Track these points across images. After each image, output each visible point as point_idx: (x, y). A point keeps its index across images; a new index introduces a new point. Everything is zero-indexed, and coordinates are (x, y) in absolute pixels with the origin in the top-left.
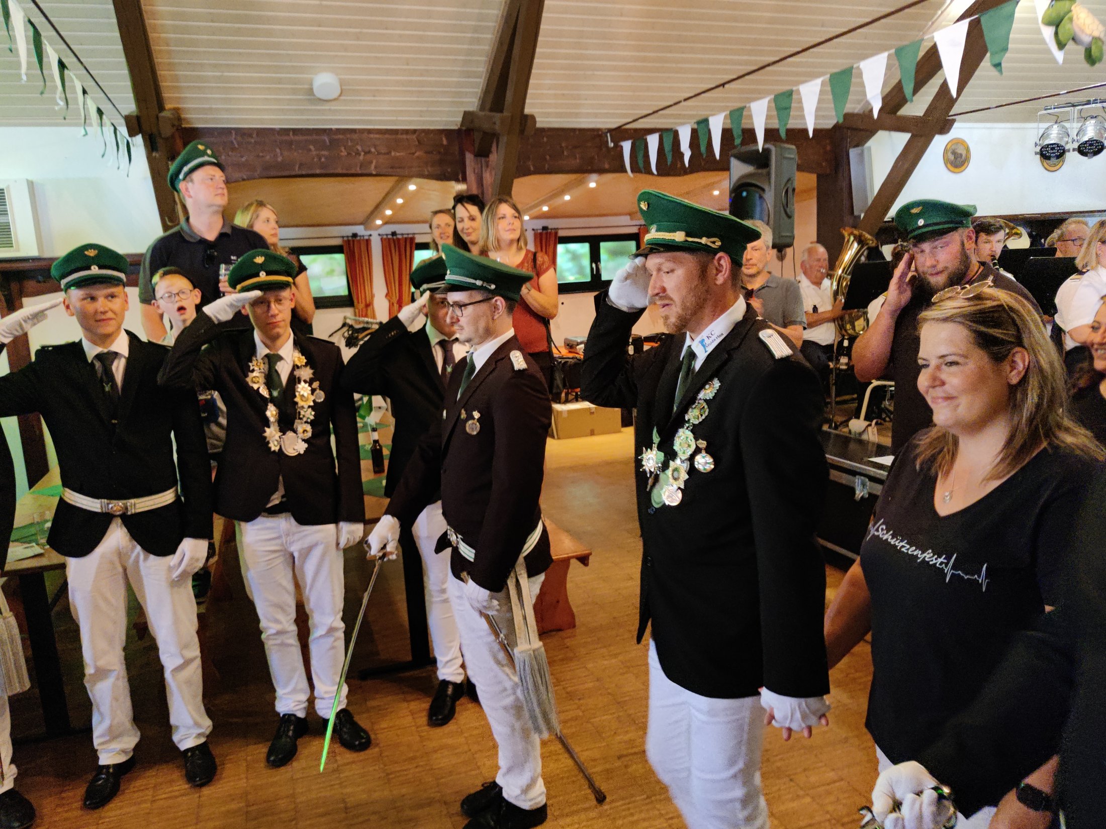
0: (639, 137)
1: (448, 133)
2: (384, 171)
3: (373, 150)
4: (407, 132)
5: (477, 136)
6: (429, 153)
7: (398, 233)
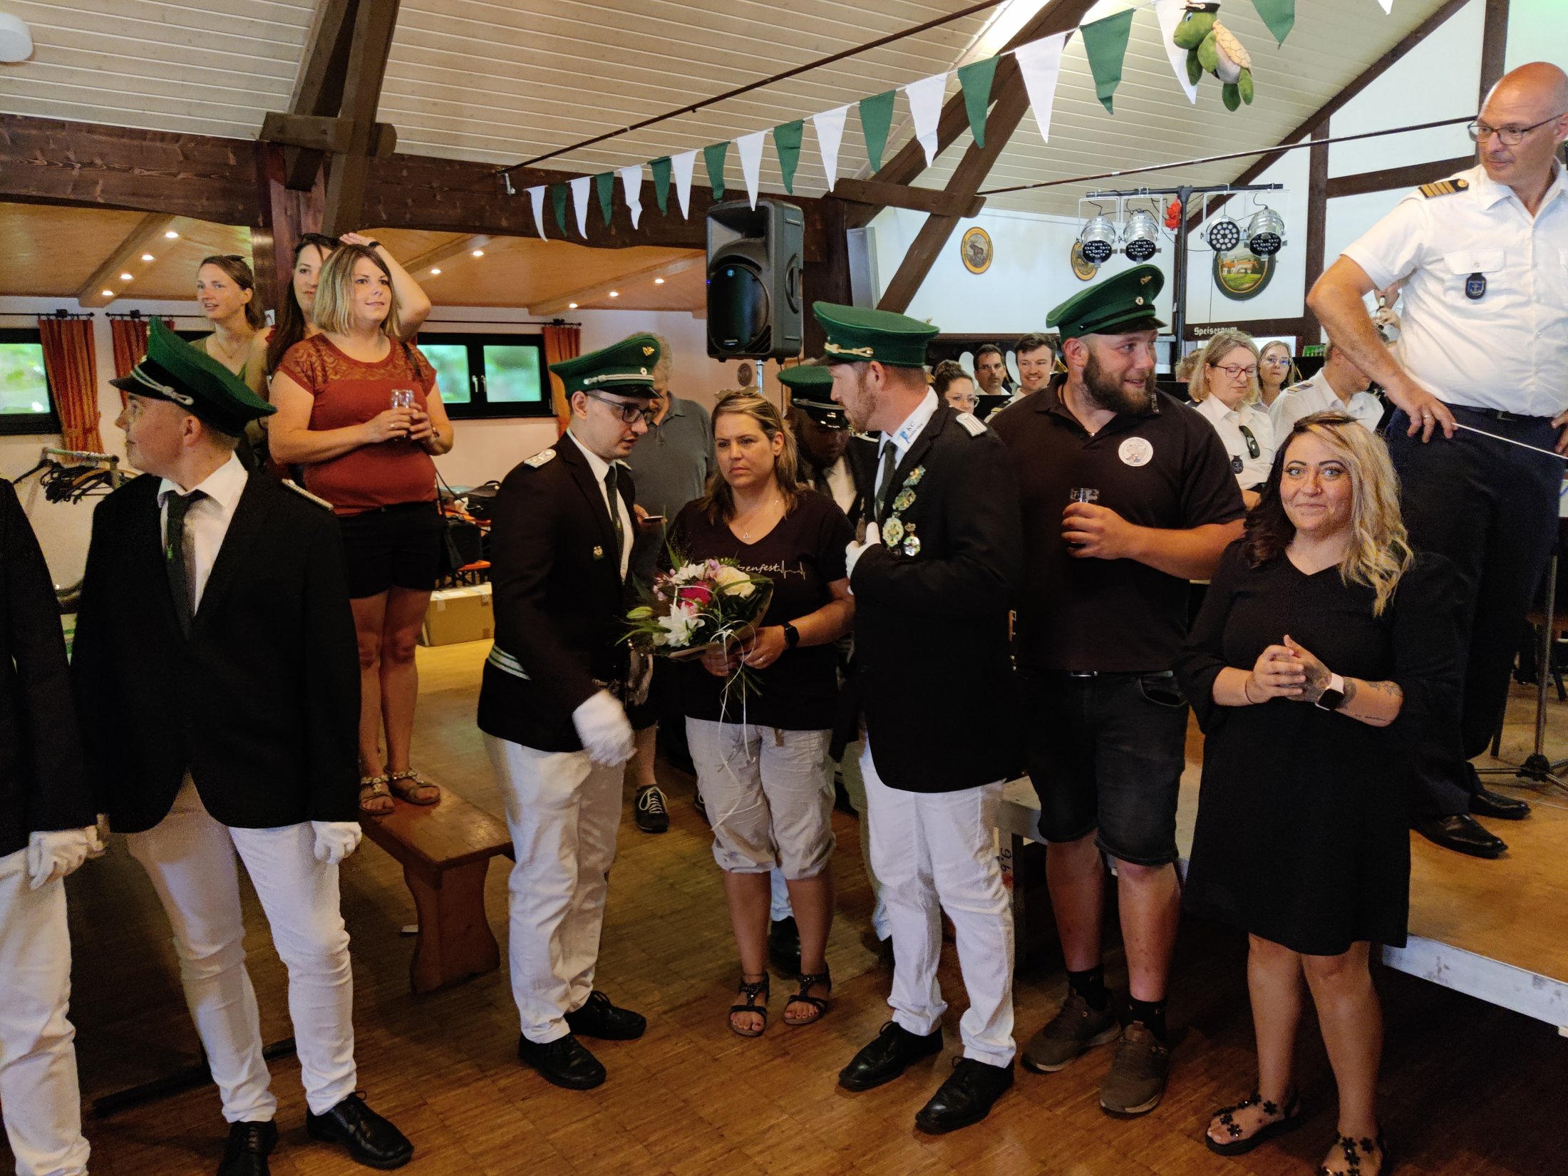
0: (557, 182)
1: (237, 146)
2: (120, 200)
3: (98, 161)
4: (162, 136)
6: (204, 176)
7: (142, 313)
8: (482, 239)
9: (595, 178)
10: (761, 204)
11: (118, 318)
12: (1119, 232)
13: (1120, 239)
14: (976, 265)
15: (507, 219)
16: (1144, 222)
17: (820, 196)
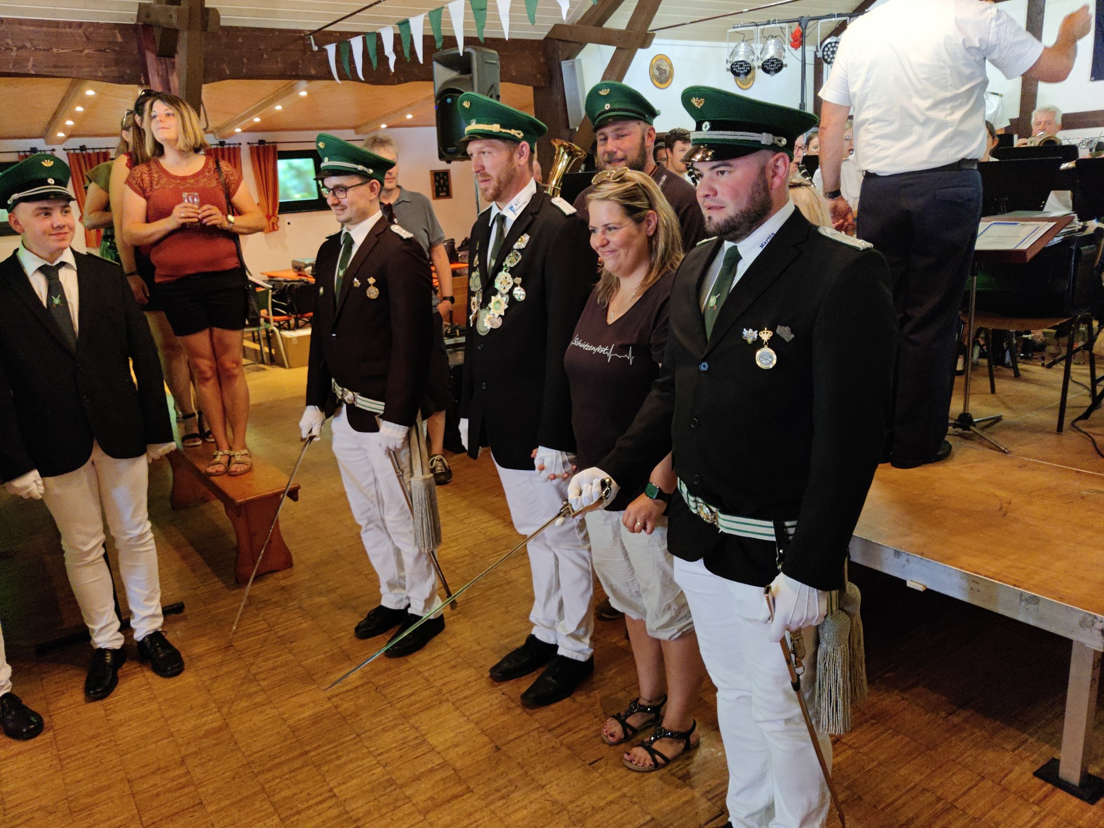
0: (343, 39)
1: (123, 28)
2: (45, 71)
3: (28, 45)
4: (70, 24)
5: (157, 33)
6: (100, 51)
7: (87, 147)
8: (303, 84)
9: (365, 36)
10: (467, 50)
11: (72, 152)
12: (758, 53)
13: (758, 59)
14: (661, 82)
15: (314, 68)
16: (775, 45)
17: (542, 38)
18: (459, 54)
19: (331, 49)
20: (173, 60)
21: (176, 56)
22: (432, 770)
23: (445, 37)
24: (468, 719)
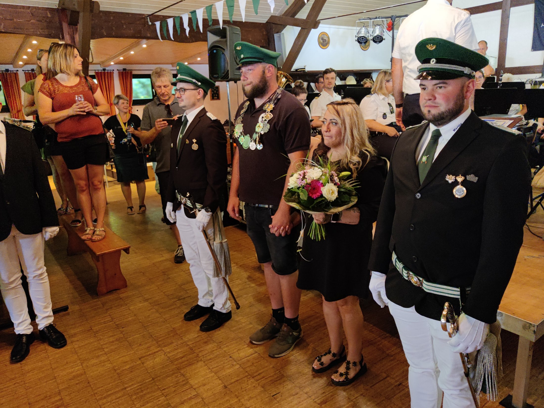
0: (163, 19)
1: (51, 10)
2: (9, 30)
3: (1, 17)
4: (23, 7)
5: (69, 13)
6: (39, 21)
8: (144, 41)
9: (174, 18)
10: (224, 26)
11: (27, 72)
12: (371, 33)
13: (371, 35)
14: (323, 46)
15: (150, 33)
16: (379, 29)
17: (265, 22)
18: (220, 28)
19: (158, 24)
20: (76, 26)
21: (78, 25)
22: (191, 399)
23: (213, 20)
24: (211, 371)
